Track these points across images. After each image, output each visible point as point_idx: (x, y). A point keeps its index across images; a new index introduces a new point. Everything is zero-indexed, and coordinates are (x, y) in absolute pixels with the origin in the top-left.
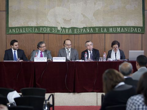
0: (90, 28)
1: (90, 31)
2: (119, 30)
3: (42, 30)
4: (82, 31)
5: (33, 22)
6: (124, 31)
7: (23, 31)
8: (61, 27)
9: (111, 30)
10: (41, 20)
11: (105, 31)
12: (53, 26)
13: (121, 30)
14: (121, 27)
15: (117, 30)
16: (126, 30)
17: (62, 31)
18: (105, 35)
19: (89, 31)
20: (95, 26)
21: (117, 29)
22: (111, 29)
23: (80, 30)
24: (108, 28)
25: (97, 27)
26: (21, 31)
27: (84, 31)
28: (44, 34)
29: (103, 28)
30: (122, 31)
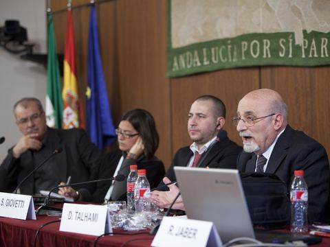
3: (248, 53)
5: (228, 17)
7: (202, 61)
8: (305, 32)
10: (243, 8)
12: (283, 29)
17: (307, 51)
26: (196, 63)
28: (259, 67)
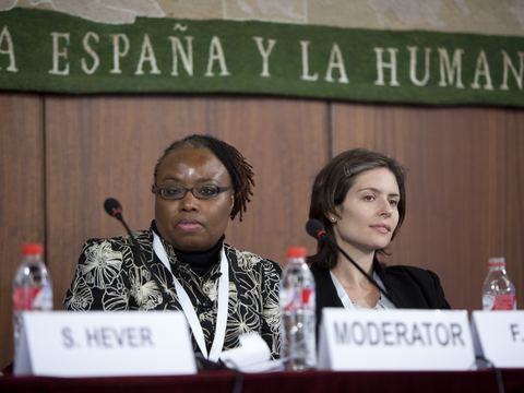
0: (202, 31)
1: (200, 64)
2: (451, 68)
4: (129, 63)
6: (497, 80)
9: (385, 66)
11: (336, 73)
13: (468, 76)
14: (470, 44)
15: (435, 77)
16: (512, 81)
18: (329, 119)
19: (189, 68)
20: (245, 13)
21: (435, 56)
22: (386, 59)
23: (105, 52)
24: (359, 44)
25: (266, 29)
27: (147, 66)
29: (322, 37)
30: (482, 80)
